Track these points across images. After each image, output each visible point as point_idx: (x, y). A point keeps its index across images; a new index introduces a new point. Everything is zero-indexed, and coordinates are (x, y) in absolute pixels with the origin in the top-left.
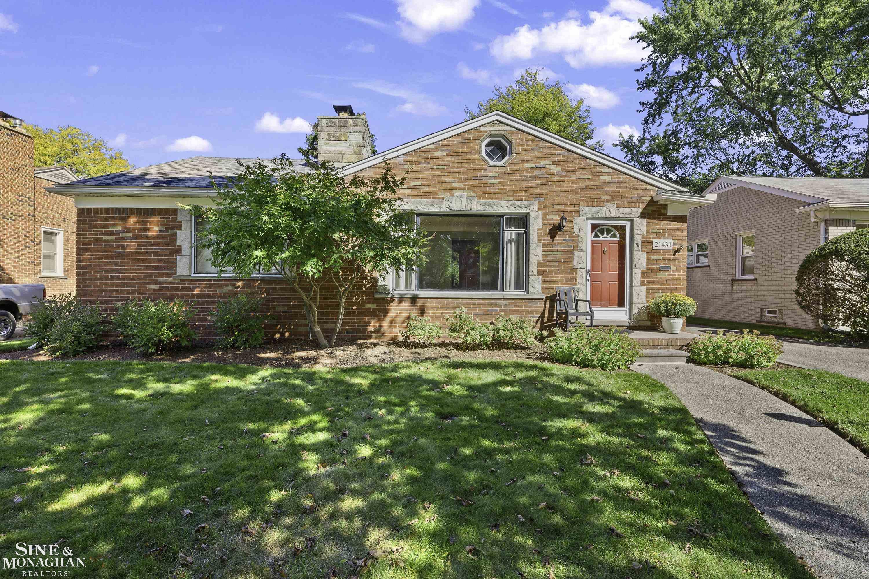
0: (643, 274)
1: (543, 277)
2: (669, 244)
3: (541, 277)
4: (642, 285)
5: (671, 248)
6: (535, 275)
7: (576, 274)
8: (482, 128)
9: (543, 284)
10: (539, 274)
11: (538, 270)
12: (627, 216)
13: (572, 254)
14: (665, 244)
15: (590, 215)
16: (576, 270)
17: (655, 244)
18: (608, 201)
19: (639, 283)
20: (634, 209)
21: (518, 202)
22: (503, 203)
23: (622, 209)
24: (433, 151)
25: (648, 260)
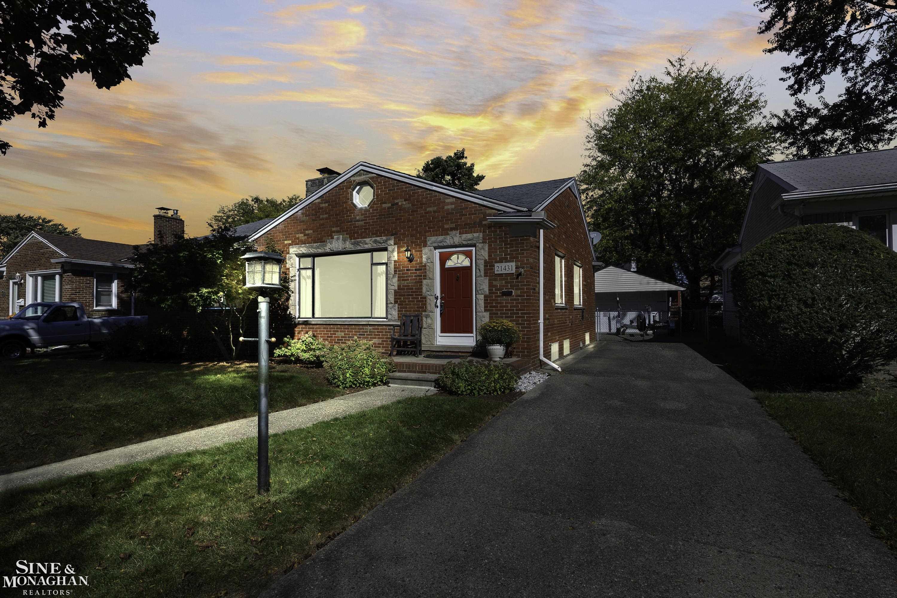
0: (486, 300)
1: (399, 305)
2: (510, 267)
3: (397, 305)
4: (486, 310)
5: (514, 271)
6: (392, 303)
7: (426, 301)
8: (352, 179)
9: (399, 311)
10: (396, 302)
11: (395, 298)
12: (469, 242)
13: (422, 282)
14: (507, 268)
15: (436, 245)
16: (425, 298)
17: (496, 269)
18: (452, 229)
19: (483, 309)
20: (476, 235)
21: (378, 239)
22: (368, 240)
23: (464, 236)
24: (319, 203)
25: (491, 285)
